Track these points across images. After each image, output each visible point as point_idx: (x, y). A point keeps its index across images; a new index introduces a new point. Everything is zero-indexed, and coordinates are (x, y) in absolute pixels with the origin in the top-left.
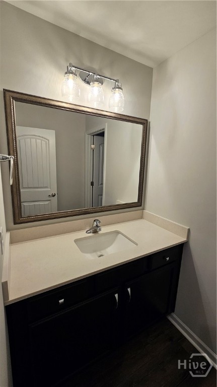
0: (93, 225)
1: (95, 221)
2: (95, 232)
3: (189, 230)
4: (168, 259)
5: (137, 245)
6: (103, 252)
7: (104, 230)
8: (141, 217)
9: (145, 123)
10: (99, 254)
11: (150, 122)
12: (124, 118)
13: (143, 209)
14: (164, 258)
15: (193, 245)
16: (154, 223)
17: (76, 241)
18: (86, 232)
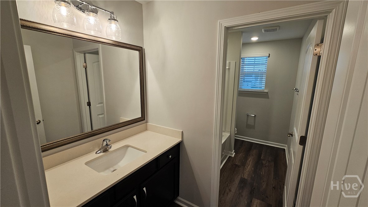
0: (102, 145)
1: (104, 141)
2: (105, 151)
3: (182, 132)
4: (170, 157)
5: (146, 152)
6: (115, 167)
7: (114, 147)
8: (146, 129)
9: (141, 50)
10: (112, 169)
11: (144, 49)
12: (121, 45)
13: (147, 122)
14: (168, 157)
15: (186, 143)
16: (157, 133)
17: (87, 164)
18: (96, 153)
